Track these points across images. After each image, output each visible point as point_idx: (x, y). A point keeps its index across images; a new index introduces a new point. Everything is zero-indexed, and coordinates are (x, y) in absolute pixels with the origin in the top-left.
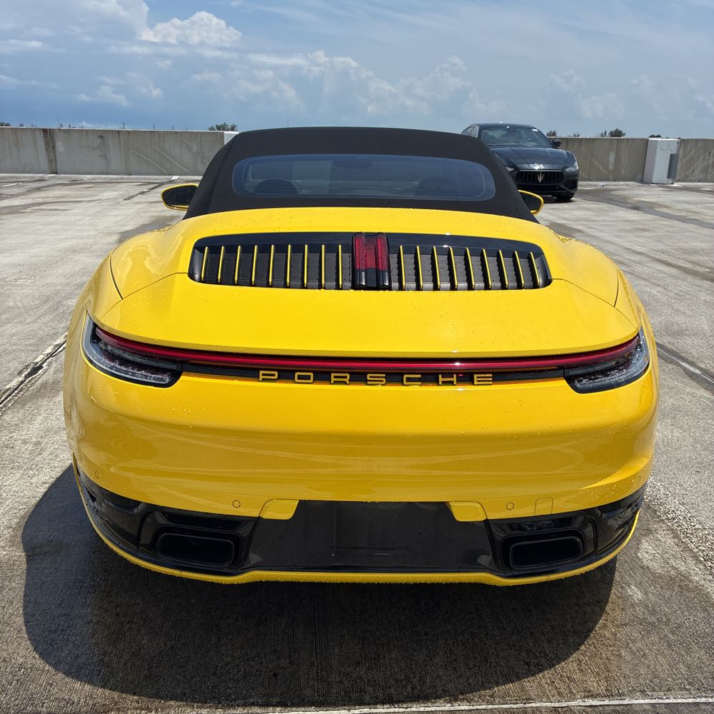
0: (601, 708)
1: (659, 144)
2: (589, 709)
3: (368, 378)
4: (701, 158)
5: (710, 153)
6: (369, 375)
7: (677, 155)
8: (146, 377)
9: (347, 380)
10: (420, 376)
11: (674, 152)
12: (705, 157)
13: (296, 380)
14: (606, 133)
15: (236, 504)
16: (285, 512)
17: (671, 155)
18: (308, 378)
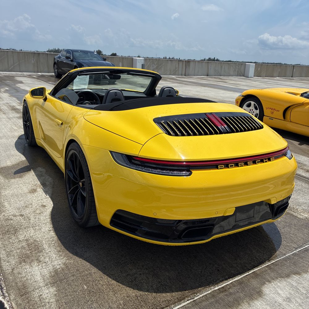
0: (301, 251)
1: (137, 60)
2: (299, 252)
3: (248, 163)
4: (152, 66)
5: (154, 64)
6: (248, 162)
7: (144, 64)
8: (179, 173)
9: (243, 165)
10: (260, 161)
11: (143, 63)
12: (153, 66)
13: (229, 167)
14: (95, 51)
15: (217, 213)
16: (231, 212)
17: (142, 65)
18: (233, 166)
